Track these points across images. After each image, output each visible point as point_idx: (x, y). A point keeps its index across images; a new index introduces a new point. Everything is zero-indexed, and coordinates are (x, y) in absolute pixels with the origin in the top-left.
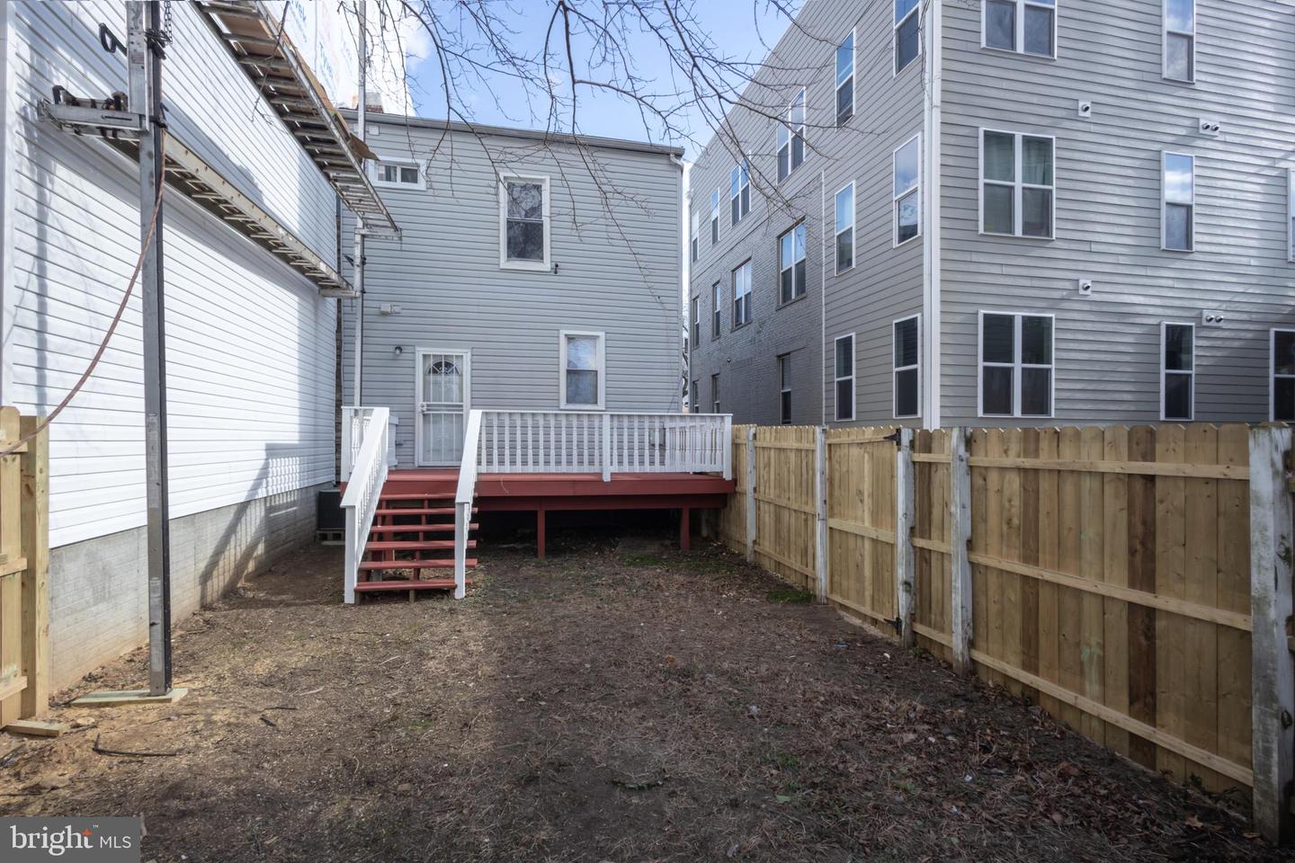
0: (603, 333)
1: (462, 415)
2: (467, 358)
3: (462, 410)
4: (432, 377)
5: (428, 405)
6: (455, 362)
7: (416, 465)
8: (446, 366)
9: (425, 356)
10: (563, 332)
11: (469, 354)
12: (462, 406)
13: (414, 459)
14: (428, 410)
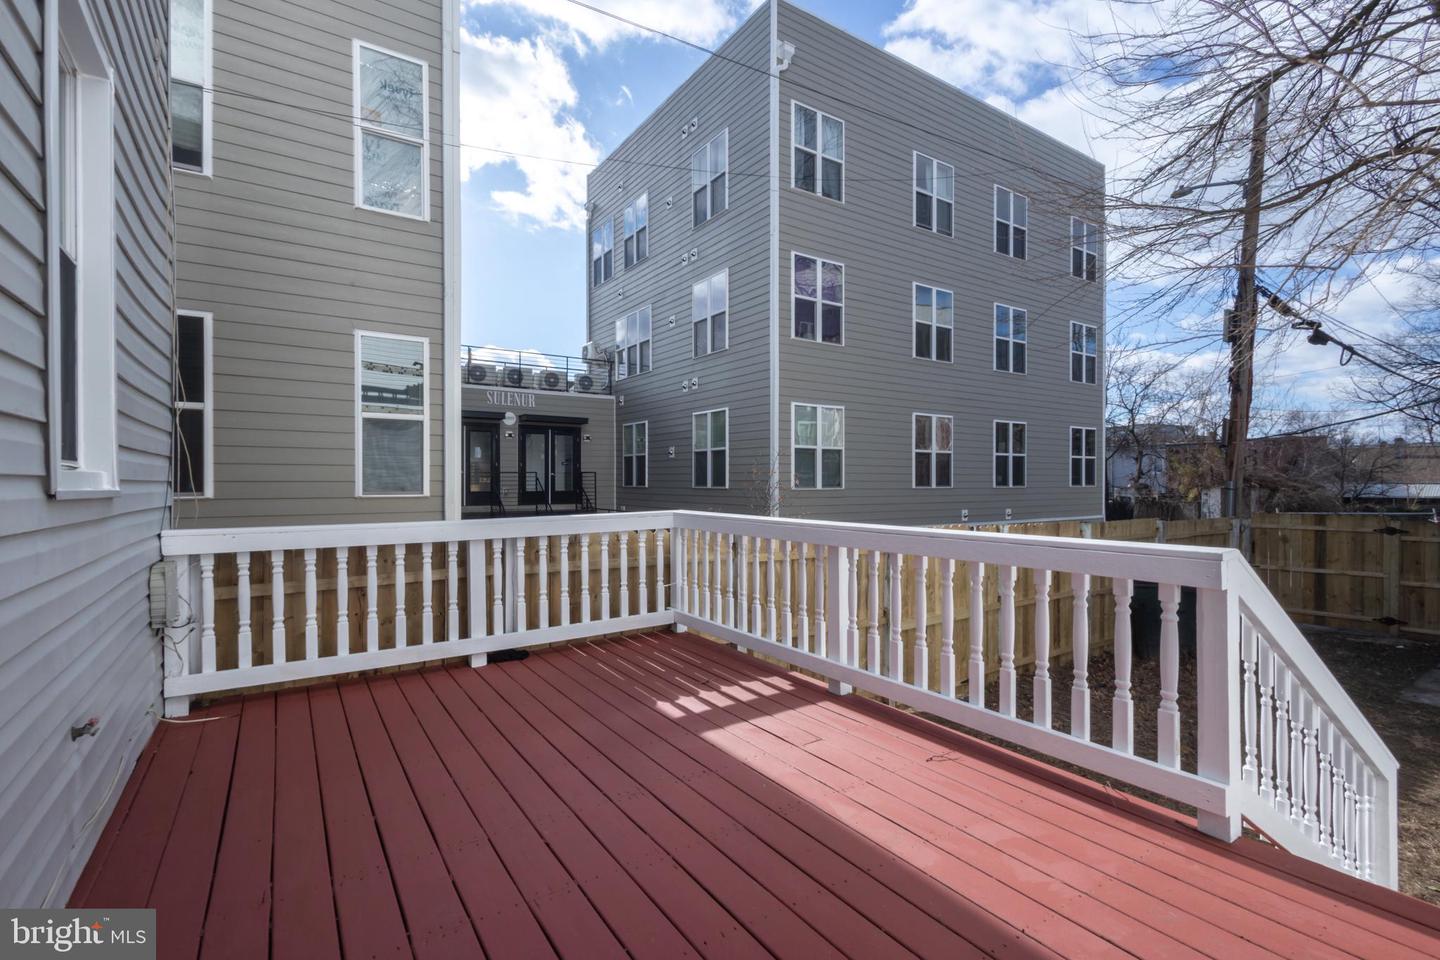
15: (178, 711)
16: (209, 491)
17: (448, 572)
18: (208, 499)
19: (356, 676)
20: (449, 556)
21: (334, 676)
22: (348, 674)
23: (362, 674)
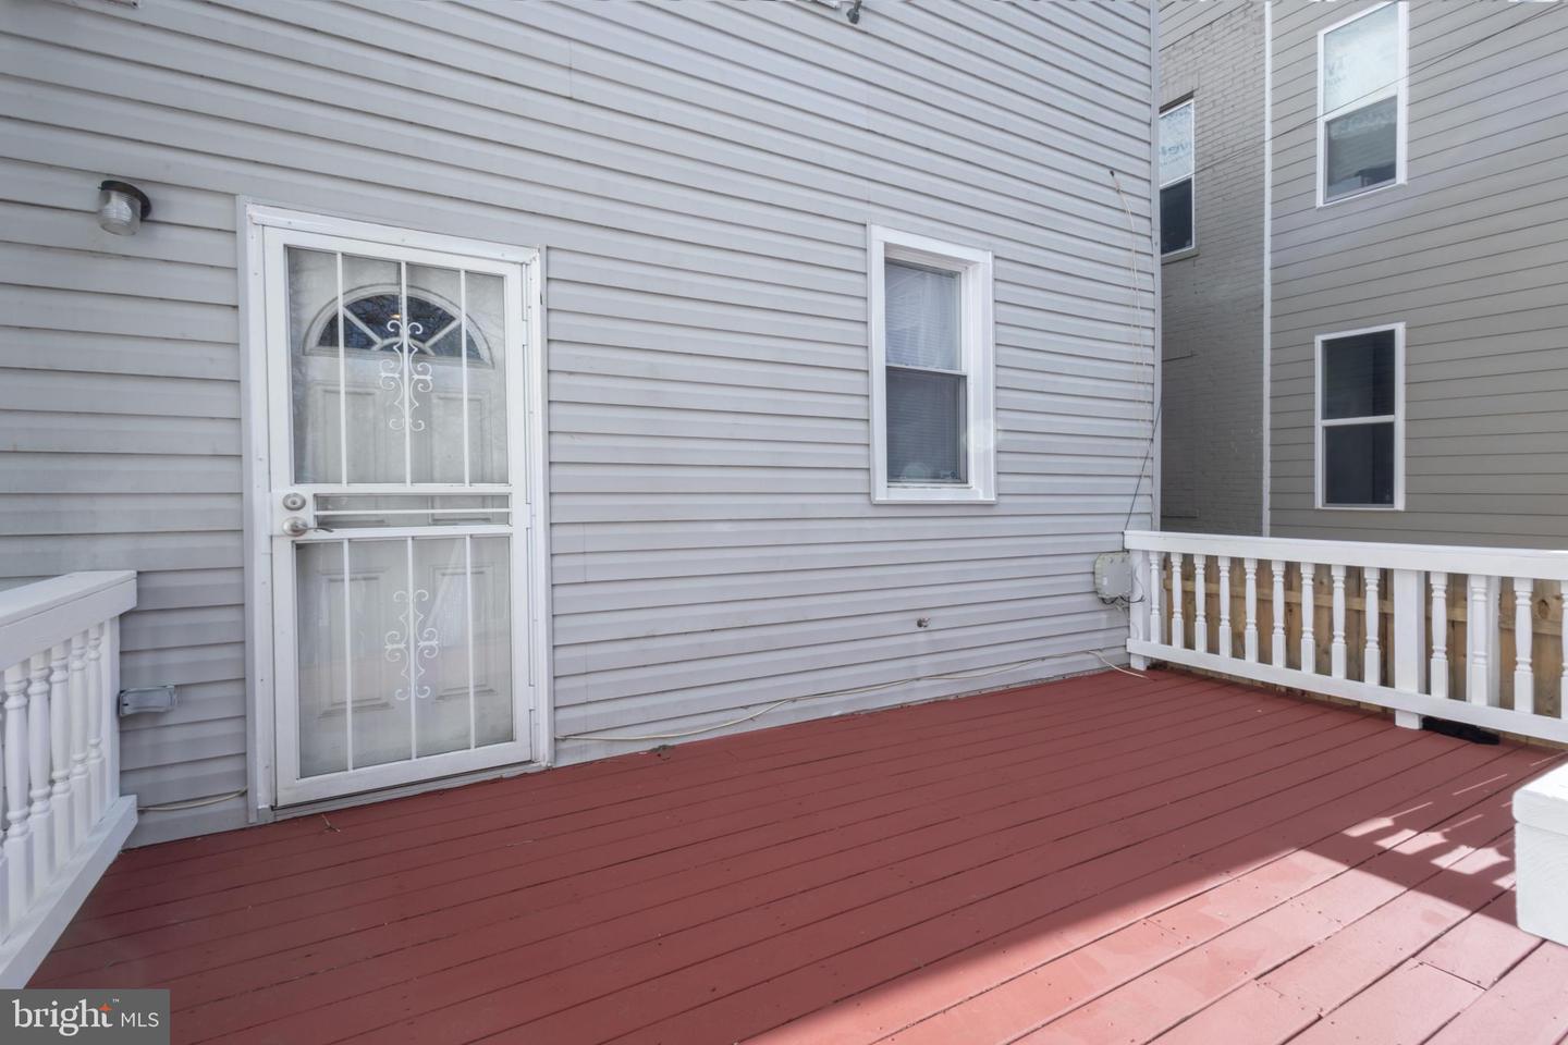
0: (989, 257)
1: (507, 538)
2: (524, 288)
3: (505, 519)
4: (340, 366)
5: (322, 501)
6: (458, 301)
7: (262, 801)
8: (413, 317)
9: (294, 254)
10: (881, 236)
11: (536, 270)
12: (504, 499)
13: (244, 775)
14: (324, 524)
15: (1139, 665)
16: (1400, 503)
17: (1365, 602)
18: (1398, 512)
19: (1283, 690)
20: (1366, 585)
21: (1263, 683)
22: (1276, 685)
23: (1289, 690)
